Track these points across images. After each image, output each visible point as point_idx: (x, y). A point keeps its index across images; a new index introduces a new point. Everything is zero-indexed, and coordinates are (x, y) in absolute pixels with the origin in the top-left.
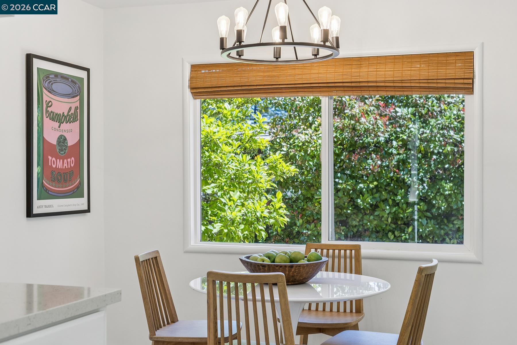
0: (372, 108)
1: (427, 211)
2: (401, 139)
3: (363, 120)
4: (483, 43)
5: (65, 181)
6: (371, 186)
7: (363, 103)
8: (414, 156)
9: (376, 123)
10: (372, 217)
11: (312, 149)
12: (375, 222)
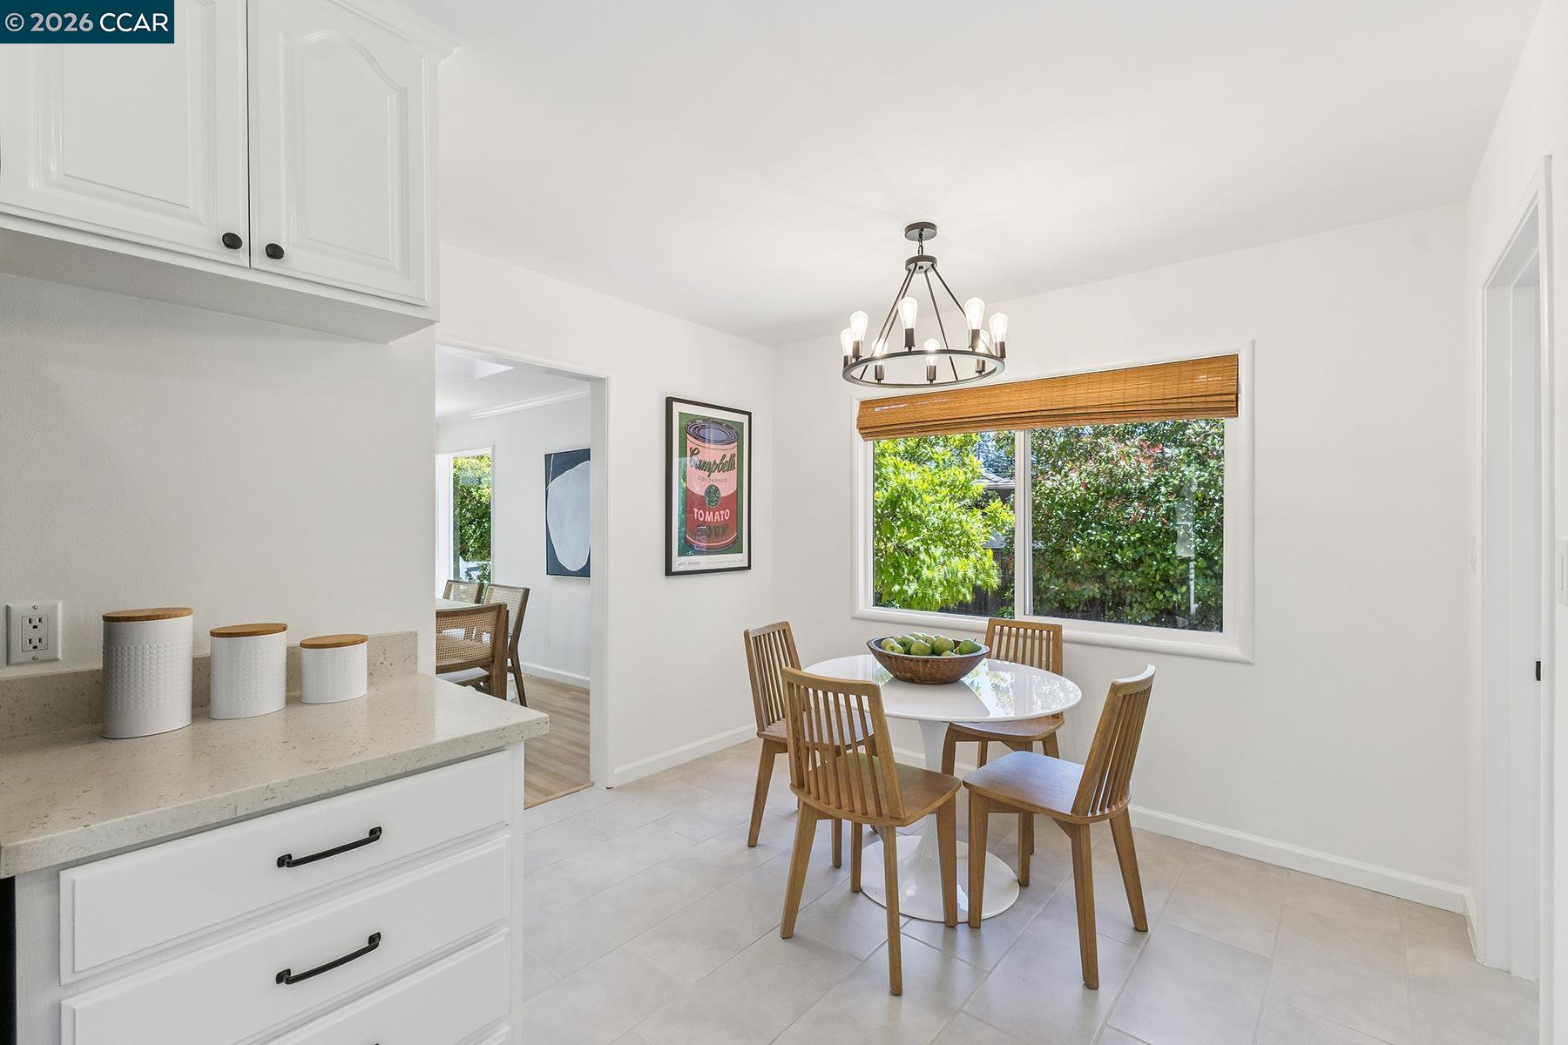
0: (1133, 450)
1: (1207, 568)
2: (1171, 484)
3: (1122, 463)
4: (1254, 341)
5: (717, 535)
6: (1132, 538)
7: (1123, 445)
8: (1190, 504)
9: (1138, 466)
10: (1134, 574)
11: (1061, 496)
12: (1139, 580)
